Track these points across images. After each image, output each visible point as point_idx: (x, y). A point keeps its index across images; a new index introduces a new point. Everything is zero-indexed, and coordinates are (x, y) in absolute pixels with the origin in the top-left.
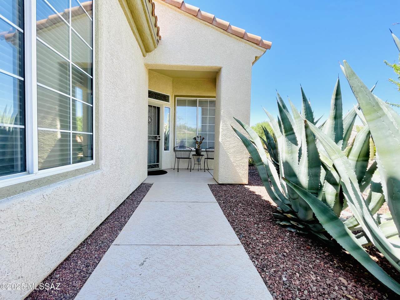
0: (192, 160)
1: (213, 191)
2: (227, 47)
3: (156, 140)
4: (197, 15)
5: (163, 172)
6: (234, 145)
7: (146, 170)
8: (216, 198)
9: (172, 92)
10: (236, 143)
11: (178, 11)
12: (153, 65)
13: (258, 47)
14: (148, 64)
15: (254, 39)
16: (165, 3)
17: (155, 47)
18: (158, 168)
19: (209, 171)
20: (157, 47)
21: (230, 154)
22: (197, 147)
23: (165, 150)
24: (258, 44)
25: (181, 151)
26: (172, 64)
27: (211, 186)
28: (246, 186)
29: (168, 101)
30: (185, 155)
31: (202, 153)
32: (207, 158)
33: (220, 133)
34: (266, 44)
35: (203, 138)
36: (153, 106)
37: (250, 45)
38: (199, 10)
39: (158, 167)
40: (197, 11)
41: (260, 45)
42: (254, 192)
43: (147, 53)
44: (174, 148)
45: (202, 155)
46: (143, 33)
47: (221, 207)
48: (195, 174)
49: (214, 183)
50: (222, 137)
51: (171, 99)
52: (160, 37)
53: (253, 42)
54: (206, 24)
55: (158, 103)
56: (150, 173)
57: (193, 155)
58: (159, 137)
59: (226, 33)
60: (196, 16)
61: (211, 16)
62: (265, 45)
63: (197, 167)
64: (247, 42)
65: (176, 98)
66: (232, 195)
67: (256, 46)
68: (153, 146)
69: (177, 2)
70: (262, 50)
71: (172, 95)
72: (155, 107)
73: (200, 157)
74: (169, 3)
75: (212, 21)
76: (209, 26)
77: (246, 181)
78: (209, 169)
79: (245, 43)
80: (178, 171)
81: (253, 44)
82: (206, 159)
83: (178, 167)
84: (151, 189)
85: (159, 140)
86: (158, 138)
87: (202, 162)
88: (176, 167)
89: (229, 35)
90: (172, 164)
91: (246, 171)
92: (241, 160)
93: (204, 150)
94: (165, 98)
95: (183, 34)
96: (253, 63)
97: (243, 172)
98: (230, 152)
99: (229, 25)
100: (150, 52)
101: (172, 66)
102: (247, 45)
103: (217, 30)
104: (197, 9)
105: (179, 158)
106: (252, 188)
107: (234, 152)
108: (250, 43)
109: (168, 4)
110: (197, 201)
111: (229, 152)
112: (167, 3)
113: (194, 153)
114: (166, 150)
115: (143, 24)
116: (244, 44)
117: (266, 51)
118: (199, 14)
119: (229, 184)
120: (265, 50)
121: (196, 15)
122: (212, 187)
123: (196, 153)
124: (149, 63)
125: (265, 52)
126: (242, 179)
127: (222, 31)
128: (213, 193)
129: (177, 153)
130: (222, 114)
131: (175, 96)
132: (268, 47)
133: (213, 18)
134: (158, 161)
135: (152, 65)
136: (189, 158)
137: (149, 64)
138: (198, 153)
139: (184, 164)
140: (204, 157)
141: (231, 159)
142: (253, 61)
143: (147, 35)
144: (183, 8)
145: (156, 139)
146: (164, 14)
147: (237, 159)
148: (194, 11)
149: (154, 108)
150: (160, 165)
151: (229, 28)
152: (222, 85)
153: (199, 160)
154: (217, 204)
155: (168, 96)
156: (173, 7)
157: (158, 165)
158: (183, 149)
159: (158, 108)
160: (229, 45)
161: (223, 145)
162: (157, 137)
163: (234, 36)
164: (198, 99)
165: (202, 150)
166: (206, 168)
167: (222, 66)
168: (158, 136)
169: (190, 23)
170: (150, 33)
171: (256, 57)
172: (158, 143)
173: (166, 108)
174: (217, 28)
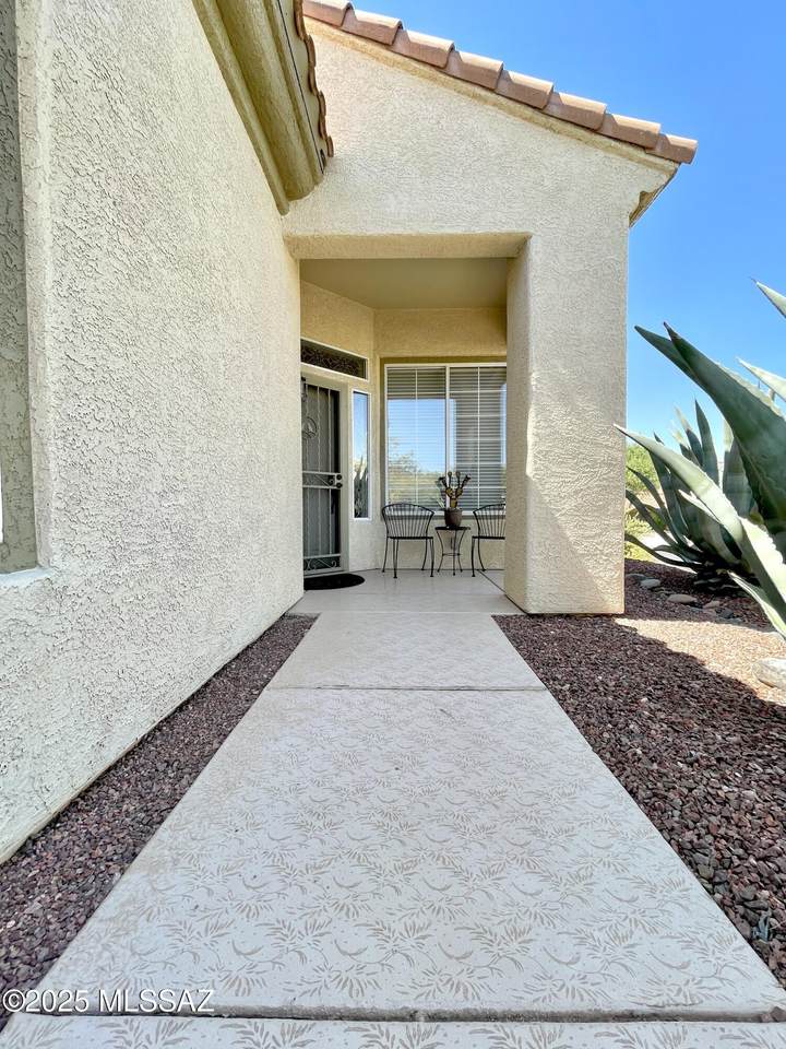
0: (436, 541)
1: (516, 641)
2: (546, 168)
3: (331, 487)
4: (446, 66)
5: (353, 580)
6: (577, 486)
7: (298, 575)
8: (536, 669)
9: (372, 348)
10: (583, 481)
11: (386, 60)
12: (311, 241)
13: (652, 159)
14: (294, 239)
15: (636, 132)
16: (343, 34)
17: (314, 180)
18: (338, 569)
19: (486, 573)
20: (321, 181)
21: (563, 518)
22: (448, 506)
23: (356, 515)
24: (651, 149)
25: (401, 518)
26: (368, 233)
27: (503, 622)
28: (620, 621)
29: (364, 377)
30: (417, 528)
31: (464, 523)
32: (479, 537)
33: (530, 447)
34: (678, 147)
35: (467, 479)
36: (321, 389)
37: (621, 155)
38: (452, 49)
39: (338, 565)
40: (447, 49)
41: (658, 150)
42: (663, 644)
43: (292, 204)
44: (383, 510)
45: (465, 529)
46: (267, 104)
47: (567, 712)
48: (444, 582)
49: (511, 612)
50: (535, 462)
51: (372, 369)
52: (329, 142)
53: (631, 143)
54: (475, 96)
55: (334, 378)
56: (309, 584)
57: (437, 529)
58: (339, 477)
59: (542, 119)
60: (442, 69)
61: (494, 63)
62: (675, 148)
63: (449, 563)
64: (613, 143)
65: (386, 365)
66: (593, 657)
67: (642, 155)
68: (322, 504)
69: (381, 26)
70: (662, 169)
71: (375, 357)
72: (324, 391)
73: (460, 533)
74: (353, 34)
75: (494, 82)
76: (485, 101)
77: (615, 603)
78: (484, 570)
79: (607, 149)
80: (395, 577)
81: (631, 150)
82: (477, 540)
83: (395, 565)
84: (310, 635)
85: (340, 485)
86: (336, 481)
87: (465, 549)
88: (390, 565)
89: (550, 128)
90: (376, 555)
91: (619, 572)
92: (600, 535)
93: (471, 513)
94: (354, 366)
95: (402, 135)
96: (634, 216)
97: (608, 574)
98: (563, 512)
99: (552, 90)
100: (301, 198)
101: (372, 240)
102: (611, 156)
103: (512, 112)
104: (445, 44)
105: (399, 538)
106: (648, 628)
107: (577, 508)
108: (625, 148)
109: (352, 38)
110: (471, 684)
111: (558, 511)
112: (348, 32)
113: (442, 523)
114: (359, 516)
115: (265, 56)
116: (601, 154)
117: (676, 170)
118: (453, 60)
119: (560, 615)
120: (671, 166)
121: (440, 64)
122: (508, 624)
123: (446, 522)
124: (299, 233)
125: (672, 176)
126: (606, 597)
127: (529, 112)
128: (518, 649)
129: (390, 523)
130: (534, 388)
131: (384, 361)
132: (683, 156)
133: (498, 70)
134: (337, 549)
135: (306, 239)
136: (426, 538)
137: (299, 239)
138: (451, 522)
139: (411, 556)
140: (468, 536)
141: (568, 533)
142: (632, 210)
143: (282, 115)
144: (399, 46)
145: (331, 484)
146: (341, 72)
147: (588, 533)
148: (437, 51)
149: (324, 394)
150: (342, 561)
151: (553, 100)
152: (531, 292)
153: (454, 544)
154: (548, 695)
155: (363, 361)
156: (370, 46)
157: (337, 559)
158: (407, 513)
159: (335, 395)
160: (553, 162)
161: (540, 487)
162: (331, 477)
163: (569, 128)
164: (448, 365)
165: (465, 513)
166: (477, 565)
167: (532, 231)
168: (336, 474)
169: (424, 94)
170: (294, 110)
171: (643, 195)
172: (336, 495)
173: (357, 396)
174: (511, 103)
